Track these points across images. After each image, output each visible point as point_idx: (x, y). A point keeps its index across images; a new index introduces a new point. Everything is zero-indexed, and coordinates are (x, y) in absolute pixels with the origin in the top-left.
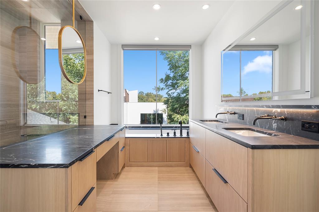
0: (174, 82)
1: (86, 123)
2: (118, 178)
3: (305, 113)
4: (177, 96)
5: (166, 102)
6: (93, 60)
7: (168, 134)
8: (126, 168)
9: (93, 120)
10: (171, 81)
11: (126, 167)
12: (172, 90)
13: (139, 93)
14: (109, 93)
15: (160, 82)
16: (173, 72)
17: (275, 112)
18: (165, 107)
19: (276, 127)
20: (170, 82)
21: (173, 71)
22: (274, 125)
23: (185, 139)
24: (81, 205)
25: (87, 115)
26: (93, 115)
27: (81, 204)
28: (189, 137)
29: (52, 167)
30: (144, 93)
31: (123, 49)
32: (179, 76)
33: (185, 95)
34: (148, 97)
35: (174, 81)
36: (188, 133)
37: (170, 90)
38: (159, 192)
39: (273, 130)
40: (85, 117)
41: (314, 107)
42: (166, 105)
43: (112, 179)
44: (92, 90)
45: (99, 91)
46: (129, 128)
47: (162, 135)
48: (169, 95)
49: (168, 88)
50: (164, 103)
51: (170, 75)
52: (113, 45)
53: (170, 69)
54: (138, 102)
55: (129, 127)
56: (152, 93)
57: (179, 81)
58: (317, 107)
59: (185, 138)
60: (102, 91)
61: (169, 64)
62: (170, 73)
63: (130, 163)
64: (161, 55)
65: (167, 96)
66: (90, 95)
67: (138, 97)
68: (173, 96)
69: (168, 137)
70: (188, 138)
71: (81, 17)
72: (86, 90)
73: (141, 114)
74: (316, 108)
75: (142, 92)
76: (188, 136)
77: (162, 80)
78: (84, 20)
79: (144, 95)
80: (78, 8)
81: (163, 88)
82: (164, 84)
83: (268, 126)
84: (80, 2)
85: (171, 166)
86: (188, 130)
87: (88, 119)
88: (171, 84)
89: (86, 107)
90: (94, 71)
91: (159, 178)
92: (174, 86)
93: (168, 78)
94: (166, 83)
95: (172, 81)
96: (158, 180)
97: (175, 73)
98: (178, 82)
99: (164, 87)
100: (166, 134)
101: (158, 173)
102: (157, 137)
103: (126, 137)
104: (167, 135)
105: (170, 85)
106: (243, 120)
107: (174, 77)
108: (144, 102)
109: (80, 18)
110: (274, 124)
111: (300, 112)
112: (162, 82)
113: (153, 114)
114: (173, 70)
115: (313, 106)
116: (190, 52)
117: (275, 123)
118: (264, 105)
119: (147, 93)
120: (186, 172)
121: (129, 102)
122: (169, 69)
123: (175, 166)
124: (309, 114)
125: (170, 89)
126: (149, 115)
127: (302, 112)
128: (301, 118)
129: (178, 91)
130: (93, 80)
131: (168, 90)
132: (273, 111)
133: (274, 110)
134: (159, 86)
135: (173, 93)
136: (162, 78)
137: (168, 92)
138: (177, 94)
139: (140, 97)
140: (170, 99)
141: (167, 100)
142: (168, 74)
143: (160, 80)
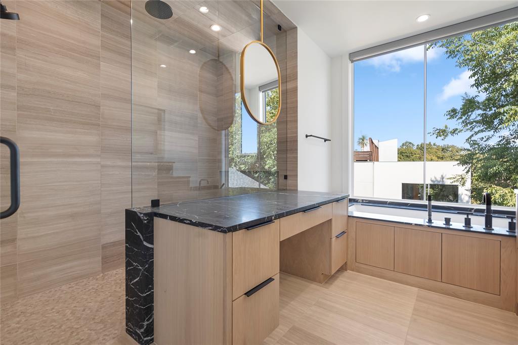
0: (489, 113)
1: (286, 186)
2: (331, 284)
4: (498, 145)
5: (466, 160)
6: (297, 87)
7: (448, 221)
8: (348, 271)
9: (297, 183)
10: (480, 112)
11: (350, 270)
12: (482, 131)
13: (403, 145)
14: (326, 140)
15: (449, 117)
18: (461, 170)
20: (476, 115)
21: (485, 88)
24: (248, 296)
25: (288, 174)
26: (297, 175)
27: (249, 294)
29: (210, 228)
30: (413, 145)
31: (352, 61)
32: (507, 95)
34: (424, 152)
35: (491, 109)
36: (512, 226)
37: (476, 133)
38: (408, 337)
40: (286, 177)
42: (464, 167)
43: (320, 282)
44: (295, 135)
45: (307, 136)
46: (363, 202)
47: (430, 222)
48: (475, 143)
49: (471, 129)
50: (459, 162)
51: (477, 99)
52: (333, 59)
53: (477, 84)
54: (399, 161)
55: (363, 200)
56: (432, 144)
57: (506, 108)
59: (500, 237)
60: (311, 136)
62: (477, 94)
63: (358, 265)
65: (467, 146)
66: (292, 144)
68: (488, 146)
69: (448, 226)
71: (279, 27)
72: (288, 136)
75: (410, 143)
76: (512, 234)
77: (453, 113)
78: (284, 30)
79: (415, 148)
80: (274, 14)
81: (455, 130)
82: (461, 121)
84: (274, 4)
86: (512, 218)
87: (289, 181)
88: (479, 118)
89: (288, 162)
90: (298, 106)
91: (415, 309)
92: (488, 122)
93: (470, 104)
94: (464, 118)
95: (484, 110)
96: (413, 314)
97: (493, 92)
98: (502, 110)
99: (460, 127)
100: (441, 220)
101: (417, 300)
102: (416, 225)
103: (349, 216)
105: (477, 122)
107: (491, 102)
108: (413, 161)
109: (278, 29)
112: (452, 117)
114: (486, 85)
119: (420, 144)
121: (378, 160)
122: (472, 86)
125: (476, 129)
126: (421, 187)
129: (504, 132)
130: (297, 120)
131: (469, 134)
134: (446, 127)
135: (485, 139)
136: (455, 108)
137: (470, 137)
138: (501, 139)
139: (406, 153)
140: (477, 152)
141: (469, 154)
142: (471, 97)
143: (449, 114)
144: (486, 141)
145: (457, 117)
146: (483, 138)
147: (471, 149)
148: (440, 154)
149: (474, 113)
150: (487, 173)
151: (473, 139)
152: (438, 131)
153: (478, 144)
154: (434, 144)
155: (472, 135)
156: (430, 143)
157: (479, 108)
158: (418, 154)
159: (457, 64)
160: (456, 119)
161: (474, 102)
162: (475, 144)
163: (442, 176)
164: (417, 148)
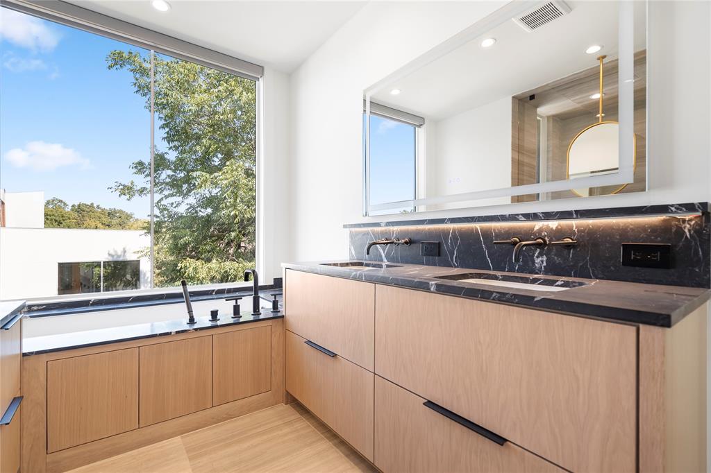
0: (179, 176)
3: (631, 227)
4: (186, 213)
7: (214, 314)
10: (170, 172)
12: (172, 195)
13: (48, 203)
15: (135, 171)
16: (176, 148)
17: (540, 231)
18: (146, 241)
19: (545, 264)
20: (165, 174)
22: (538, 261)
23: (270, 323)
28: (283, 317)
30: (65, 204)
32: (197, 159)
33: (209, 211)
34: (83, 216)
35: (181, 172)
36: (275, 304)
37: (166, 197)
39: (537, 273)
41: (677, 209)
47: (192, 321)
49: (161, 191)
51: (166, 156)
53: (169, 140)
54: (45, 227)
56: (95, 205)
57: (196, 174)
58: (684, 209)
59: (269, 321)
61: (167, 125)
62: (167, 150)
63: (50, 458)
64: (138, 95)
67: (46, 215)
68: (176, 213)
69: (215, 323)
70: (280, 320)
73: (60, 264)
74: (681, 210)
75: (61, 201)
76: (276, 315)
77: (140, 167)
79: (68, 209)
81: (143, 189)
82: (149, 178)
83: (521, 263)
85: (229, 417)
86: (275, 295)
88: (168, 180)
92: (178, 186)
93: (160, 162)
94: (153, 176)
95: (174, 171)
97: (182, 152)
99: (148, 186)
100: (206, 316)
102: (177, 332)
103: (25, 355)
104: (210, 318)
105: (167, 184)
106: (439, 255)
107: (180, 164)
110: (538, 257)
111: (618, 225)
112: (139, 172)
113: (104, 262)
114: (176, 143)
115: (672, 206)
116: (261, 84)
117: (540, 255)
118: (518, 215)
119: (77, 204)
120: (280, 422)
121: (4, 226)
122: (164, 138)
123: (242, 414)
124: (643, 228)
125: (166, 192)
126: (87, 266)
127: (622, 225)
128: (618, 237)
129: (191, 200)
131: (157, 197)
132: (536, 228)
133: (538, 225)
134: (132, 183)
135: (175, 205)
136: (143, 161)
137: (159, 201)
138: (188, 206)
139: (53, 215)
140: (166, 219)
141: (158, 221)
142: (160, 152)
143: (135, 167)
144: (175, 207)
145: (146, 174)
146: (173, 204)
147: (159, 215)
148: (106, 220)
149: (164, 172)
150: (177, 245)
151: (162, 203)
152: (121, 187)
153: (168, 210)
154: (98, 207)
155: (162, 199)
156: (92, 204)
157: (169, 168)
158: (74, 219)
159: (147, 105)
160: (143, 175)
161: (165, 159)
162: (165, 209)
163: (124, 249)
164: (72, 210)
